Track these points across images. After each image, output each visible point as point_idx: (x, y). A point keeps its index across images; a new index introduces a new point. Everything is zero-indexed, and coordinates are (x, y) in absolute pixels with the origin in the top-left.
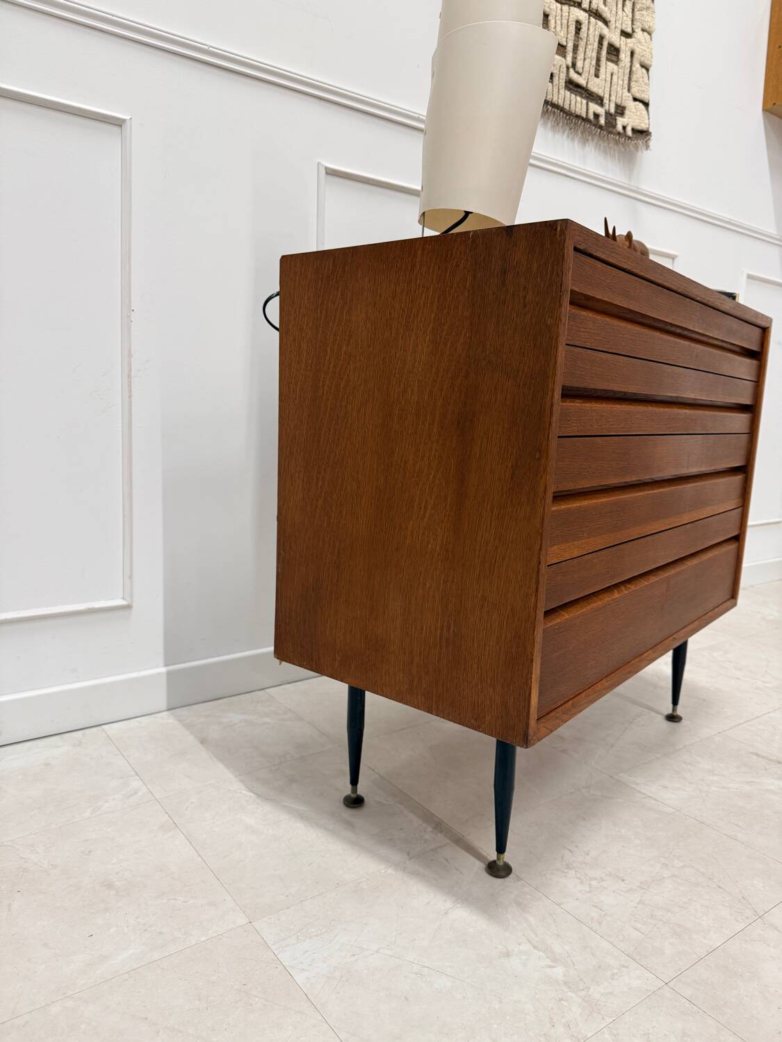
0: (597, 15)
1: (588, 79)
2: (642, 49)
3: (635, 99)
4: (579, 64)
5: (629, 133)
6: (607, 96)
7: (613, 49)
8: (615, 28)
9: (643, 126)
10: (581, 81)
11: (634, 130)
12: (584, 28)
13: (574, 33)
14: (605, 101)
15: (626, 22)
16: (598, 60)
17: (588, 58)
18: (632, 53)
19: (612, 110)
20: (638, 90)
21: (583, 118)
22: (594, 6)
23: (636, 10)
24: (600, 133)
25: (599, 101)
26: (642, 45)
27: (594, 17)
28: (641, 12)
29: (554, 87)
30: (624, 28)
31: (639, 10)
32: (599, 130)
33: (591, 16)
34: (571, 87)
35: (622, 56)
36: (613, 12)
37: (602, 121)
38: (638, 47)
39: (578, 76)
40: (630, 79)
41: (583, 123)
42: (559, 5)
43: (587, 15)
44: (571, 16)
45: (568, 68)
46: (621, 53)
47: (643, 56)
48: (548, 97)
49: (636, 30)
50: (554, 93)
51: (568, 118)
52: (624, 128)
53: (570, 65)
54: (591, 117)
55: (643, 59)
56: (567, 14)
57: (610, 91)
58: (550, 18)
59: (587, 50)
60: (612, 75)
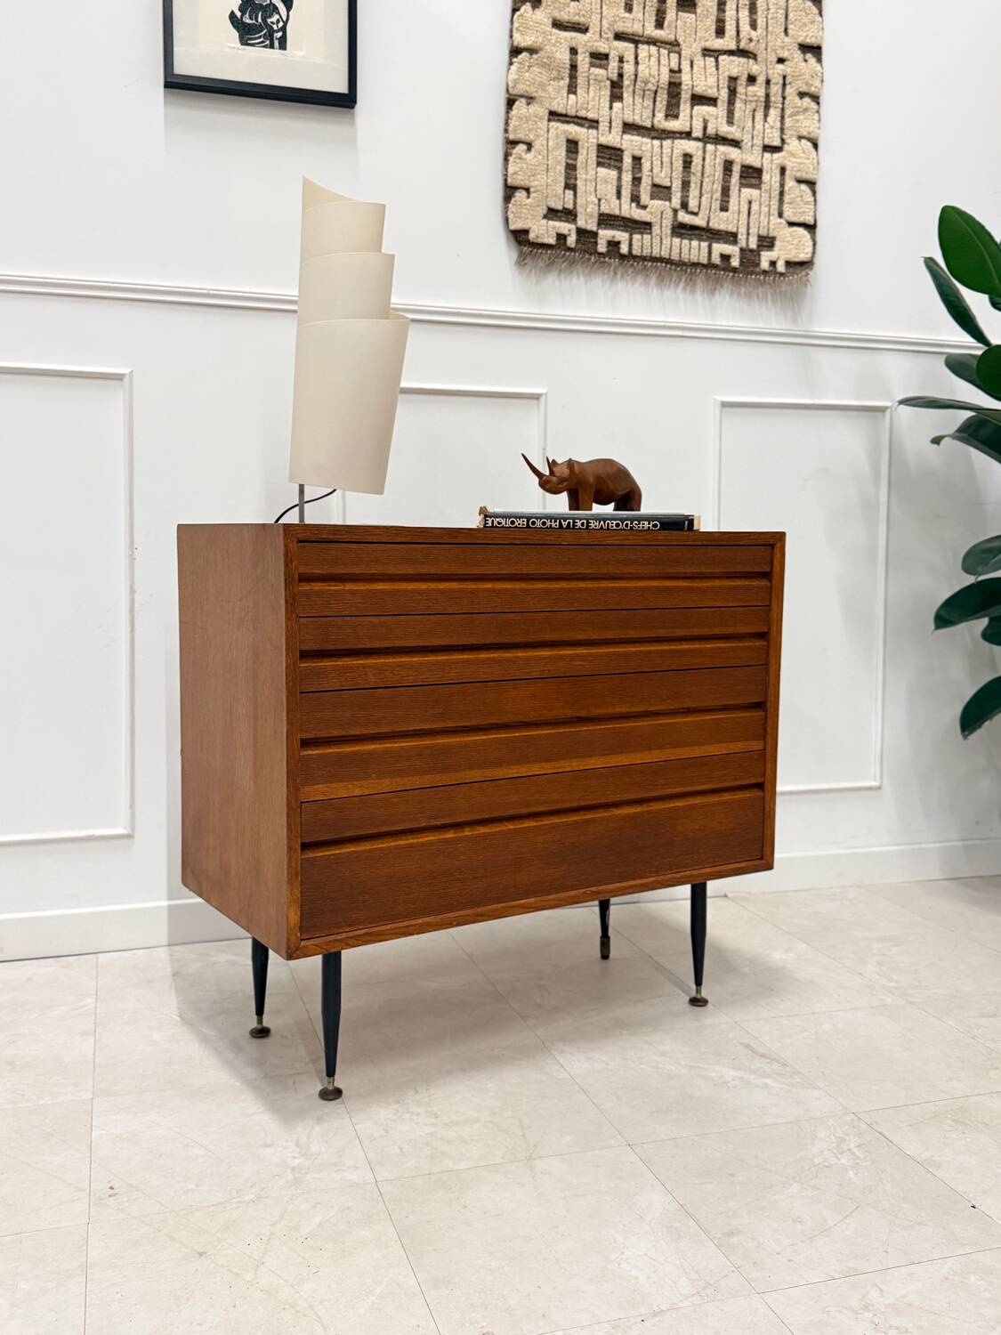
0: (720, 140)
1: (709, 218)
2: (797, 162)
3: (791, 224)
4: (693, 204)
5: (781, 267)
6: (743, 230)
7: (751, 170)
8: (752, 146)
9: (803, 257)
10: (699, 221)
11: (788, 264)
12: (697, 161)
13: (681, 169)
14: (739, 237)
15: (770, 135)
16: (726, 191)
17: (707, 193)
18: (783, 170)
19: (753, 245)
20: (794, 213)
21: (703, 265)
22: (711, 130)
23: (786, 116)
24: (734, 276)
25: (732, 239)
26: (797, 158)
27: (712, 143)
28: (794, 118)
29: (654, 238)
30: (767, 142)
31: (791, 116)
32: (731, 274)
33: (709, 143)
34: (683, 231)
35: (766, 177)
36: (747, 129)
37: (735, 263)
38: (789, 161)
39: (693, 217)
40: (781, 201)
41: (705, 271)
42: (656, 142)
43: (700, 144)
44: (675, 152)
45: (675, 211)
46: (764, 174)
47: (799, 170)
48: (645, 252)
49: (788, 141)
50: (654, 244)
51: (679, 269)
52: (773, 263)
53: (678, 207)
54: (716, 259)
55: (799, 174)
56: (669, 150)
57: (748, 223)
58: (643, 161)
59: (704, 184)
60: (750, 202)
